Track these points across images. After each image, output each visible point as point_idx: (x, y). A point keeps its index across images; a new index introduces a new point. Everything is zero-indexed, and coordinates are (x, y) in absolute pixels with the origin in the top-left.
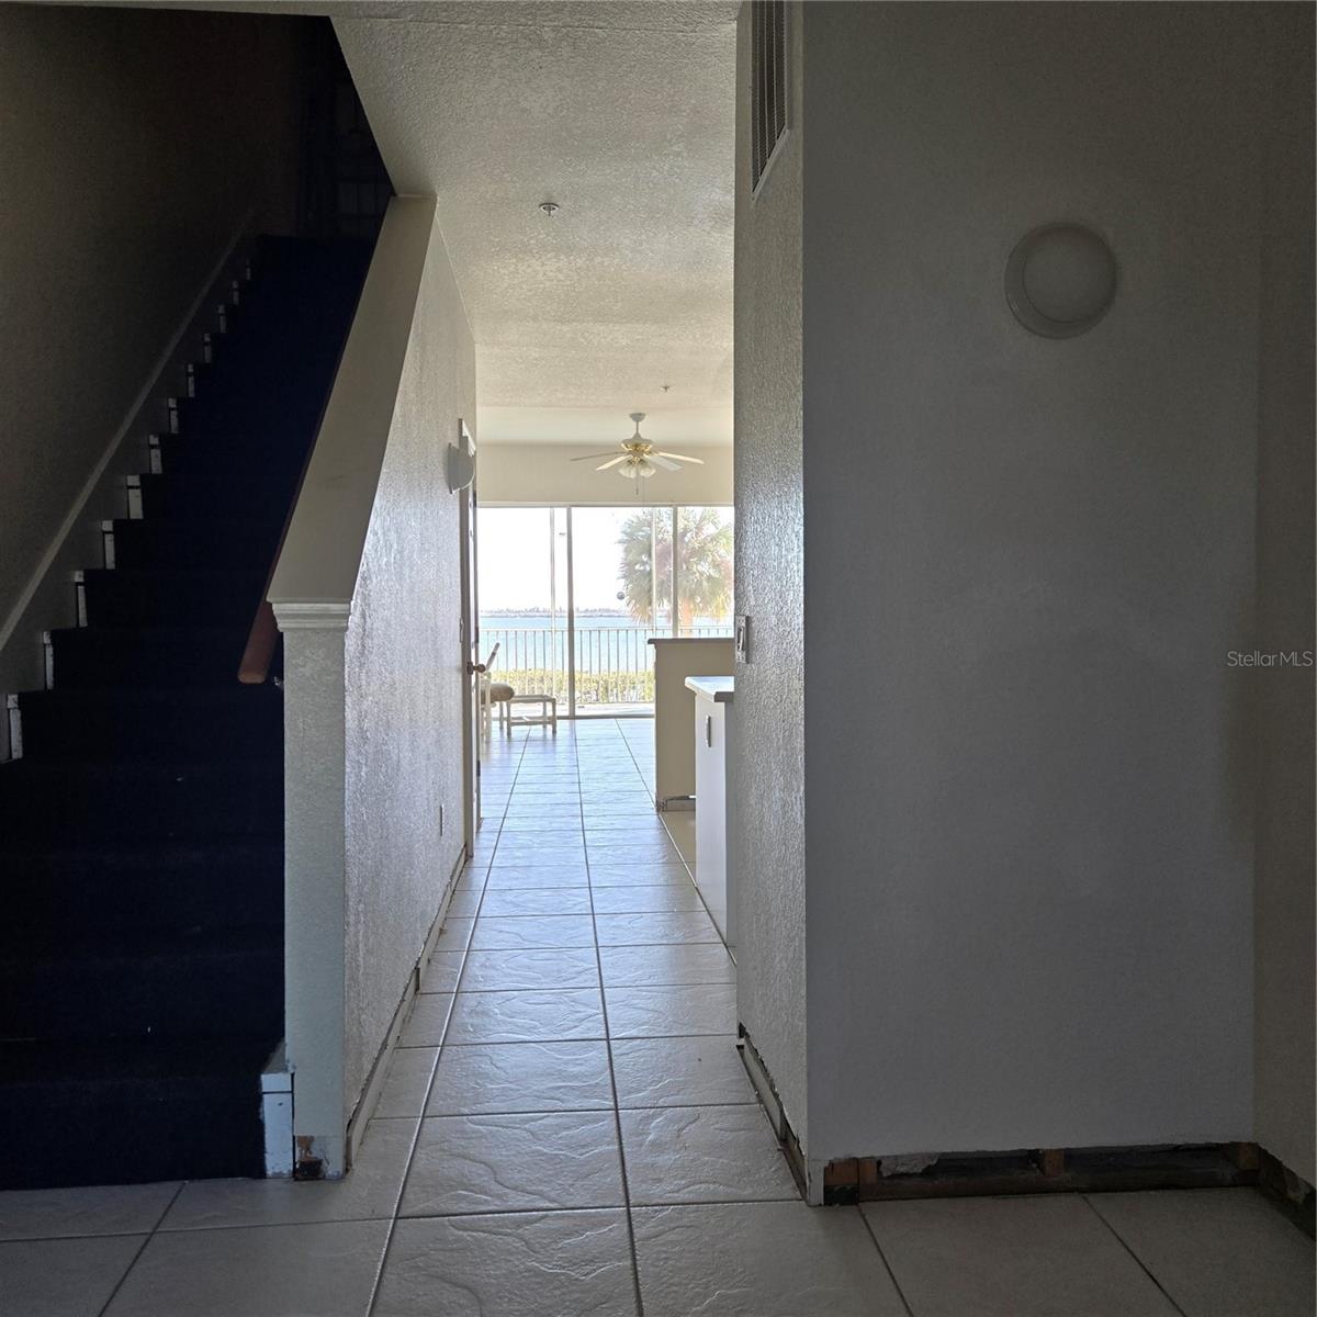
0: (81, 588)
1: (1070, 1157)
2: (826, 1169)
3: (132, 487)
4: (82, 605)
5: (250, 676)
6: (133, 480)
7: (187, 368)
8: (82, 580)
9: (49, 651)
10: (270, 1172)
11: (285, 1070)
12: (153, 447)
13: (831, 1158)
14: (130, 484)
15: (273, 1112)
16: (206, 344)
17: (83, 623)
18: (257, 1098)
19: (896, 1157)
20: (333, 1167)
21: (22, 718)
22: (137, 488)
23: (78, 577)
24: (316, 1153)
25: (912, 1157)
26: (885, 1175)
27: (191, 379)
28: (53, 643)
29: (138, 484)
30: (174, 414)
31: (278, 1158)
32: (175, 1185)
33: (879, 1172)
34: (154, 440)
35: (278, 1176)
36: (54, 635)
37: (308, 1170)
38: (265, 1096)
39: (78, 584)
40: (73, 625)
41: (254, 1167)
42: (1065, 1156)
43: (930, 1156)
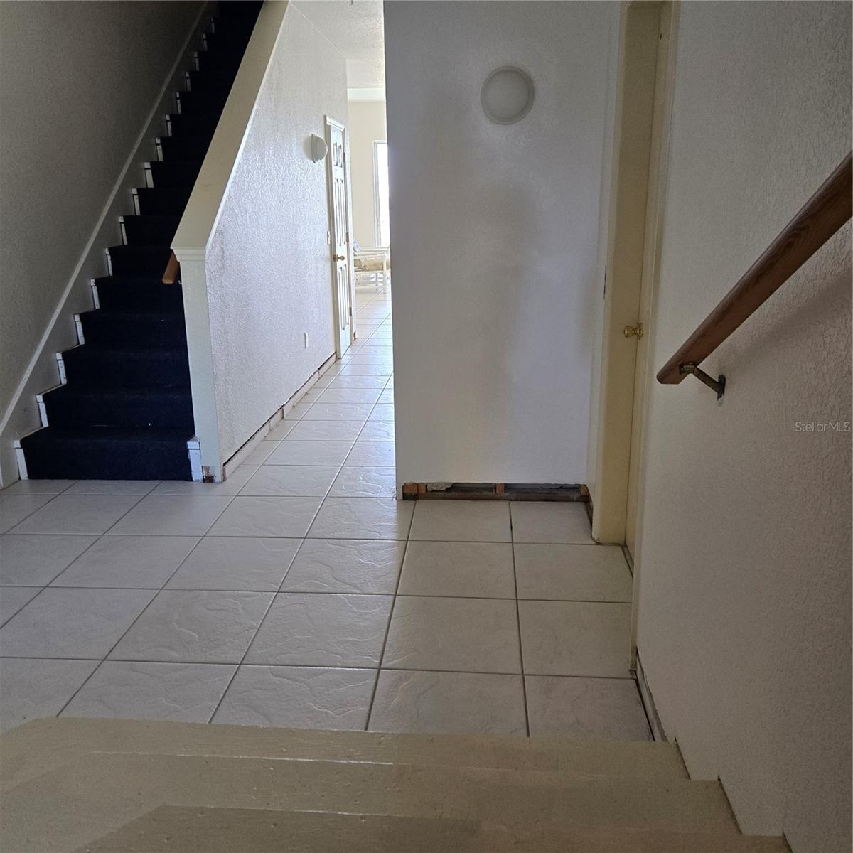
0: (123, 225)
1: (507, 487)
2: (403, 487)
3: (147, 169)
4: (124, 234)
5: (167, 281)
6: (147, 165)
7: (176, 95)
8: (123, 221)
9: (109, 257)
10: (194, 479)
11: (196, 441)
12: (158, 144)
13: (405, 482)
14: (146, 167)
15: (193, 456)
16: (188, 78)
17: (126, 243)
18: (187, 451)
19: (433, 483)
20: (218, 478)
21: (98, 290)
22: (149, 169)
23: (121, 219)
24: (211, 473)
25: (440, 484)
26: (429, 490)
27: (178, 101)
28: (111, 254)
29: (149, 167)
30: (169, 123)
31: (197, 474)
32: (158, 481)
33: (427, 490)
34: (158, 141)
35: (197, 481)
36: (111, 250)
37: (209, 479)
38: (190, 451)
39: (121, 223)
40: (121, 244)
41: (188, 476)
42: (505, 487)
43: (448, 484)
